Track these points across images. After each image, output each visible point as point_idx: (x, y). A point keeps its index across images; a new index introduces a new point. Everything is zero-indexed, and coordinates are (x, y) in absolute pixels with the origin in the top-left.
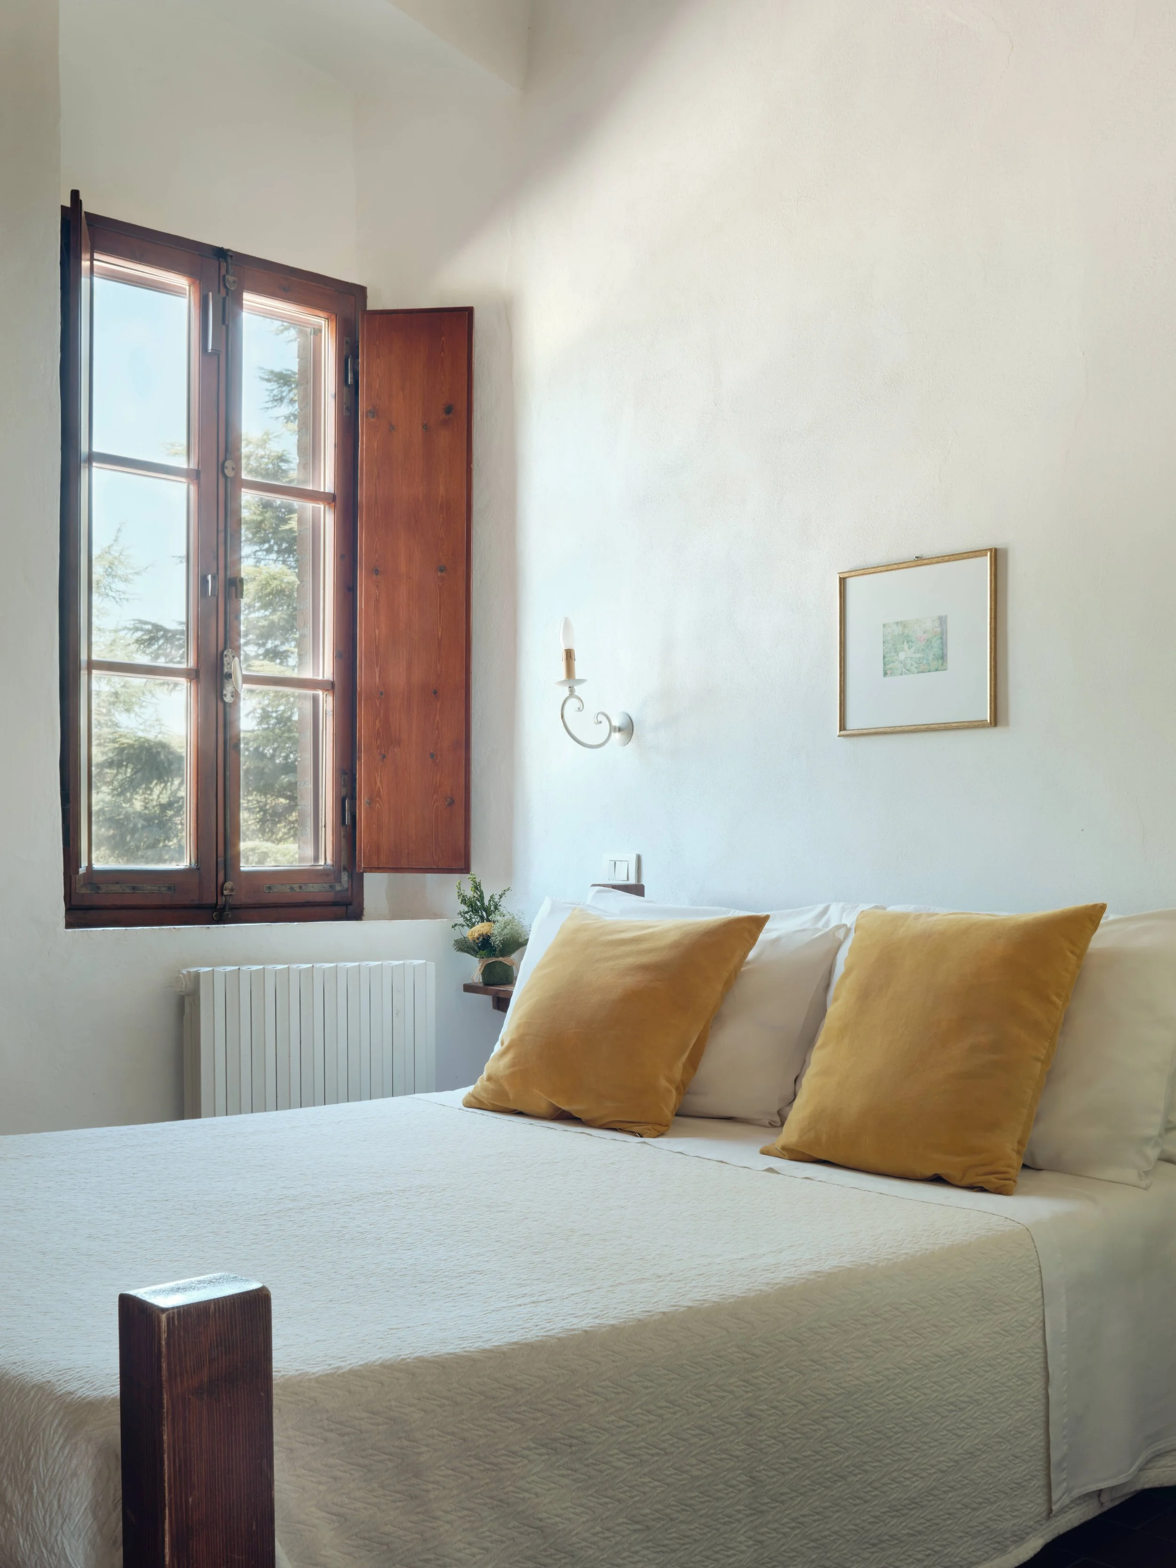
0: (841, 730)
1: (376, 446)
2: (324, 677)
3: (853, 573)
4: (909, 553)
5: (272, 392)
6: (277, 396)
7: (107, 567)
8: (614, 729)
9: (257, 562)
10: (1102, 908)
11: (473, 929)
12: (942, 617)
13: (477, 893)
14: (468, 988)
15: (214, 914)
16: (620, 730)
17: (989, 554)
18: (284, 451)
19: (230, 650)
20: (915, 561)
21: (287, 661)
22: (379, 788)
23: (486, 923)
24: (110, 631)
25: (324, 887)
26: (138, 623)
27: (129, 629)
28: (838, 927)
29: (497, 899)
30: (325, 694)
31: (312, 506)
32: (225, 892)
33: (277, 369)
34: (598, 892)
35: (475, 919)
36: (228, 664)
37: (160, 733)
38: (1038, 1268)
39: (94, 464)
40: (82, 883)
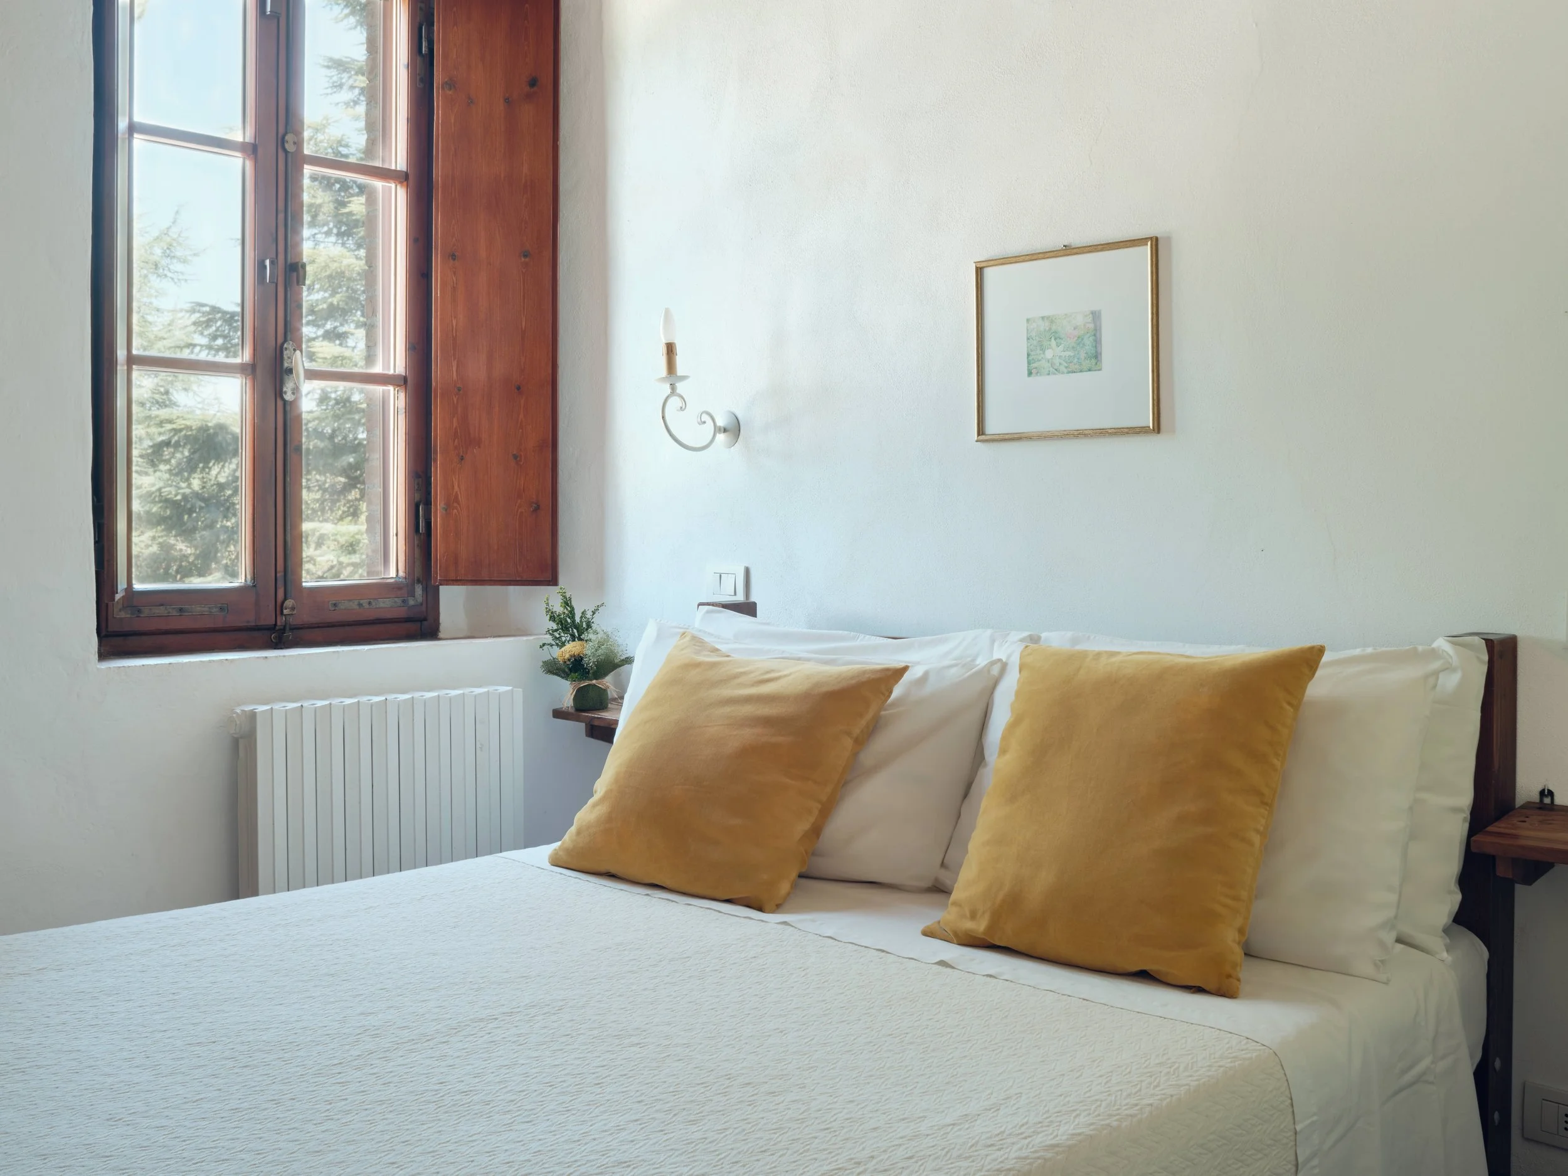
0: (979, 434)
1: (453, 121)
2: (395, 372)
3: (992, 263)
4: (1056, 241)
5: (331, 79)
6: (336, 82)
7: (165, 248)
8: (718, 430)
9: (316, 245)
10: (1321, 651)
11: (563, 649)
12: (1095, 312)
13: (567, 609)
14: (558, 714)
15: (273, 636)
16: (725, 430)
17: (1149, 243)
18: (343, 135)
19: (291, 342)
20: (1062, 250)
21: (347, 342)
22: (457, 492)
23: (577, 643)
24: (169, 311)
25: (395, 602)
26: (196, 306)
27: (187, 311)
28: (993, 663)
29: (589, 615)
30: (397, 389)
31: (382, 185)
32: (285, 612)
33: (337, 56)
34: (708, 612)
35: (565, 637)
36: (289, 358)
37: (218, 411)
38: (1290, 1101)
39: (135, 135)
40: (120, 606)
